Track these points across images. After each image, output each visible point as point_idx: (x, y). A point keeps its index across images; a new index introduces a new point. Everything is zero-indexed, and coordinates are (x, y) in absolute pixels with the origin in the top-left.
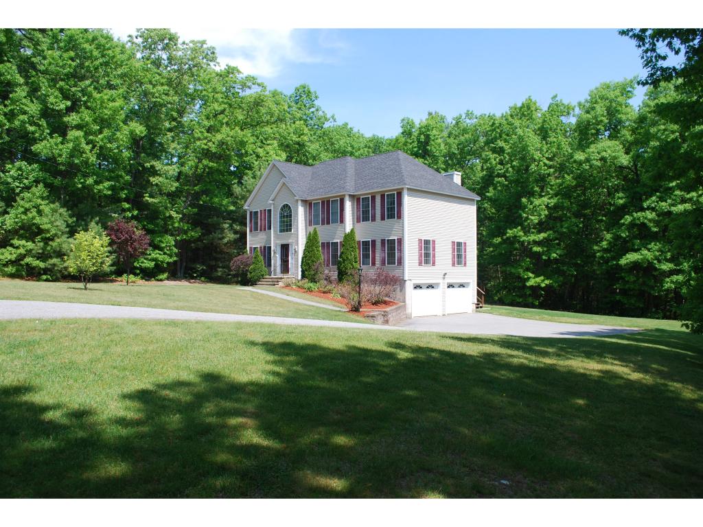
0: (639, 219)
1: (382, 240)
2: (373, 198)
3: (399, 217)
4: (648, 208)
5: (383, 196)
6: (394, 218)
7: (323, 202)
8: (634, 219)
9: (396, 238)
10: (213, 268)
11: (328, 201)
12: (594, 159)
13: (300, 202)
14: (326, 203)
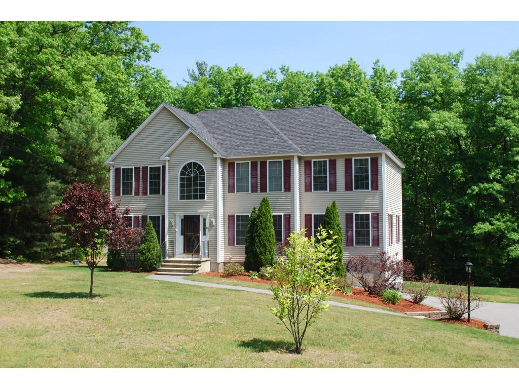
0: (486, 189)
1: (347, 215)
2: (333, 163)
3: (376, 186)
4: (494, 180)
5: (348, 162)
6: (368, 188)
7: (254, 164)
8: (480, 190)
9: (370, 213)
10: (29, 242)
11: (263, 164)
12: (439, 129)
13: (219, 162)
14: (259, 166)
